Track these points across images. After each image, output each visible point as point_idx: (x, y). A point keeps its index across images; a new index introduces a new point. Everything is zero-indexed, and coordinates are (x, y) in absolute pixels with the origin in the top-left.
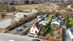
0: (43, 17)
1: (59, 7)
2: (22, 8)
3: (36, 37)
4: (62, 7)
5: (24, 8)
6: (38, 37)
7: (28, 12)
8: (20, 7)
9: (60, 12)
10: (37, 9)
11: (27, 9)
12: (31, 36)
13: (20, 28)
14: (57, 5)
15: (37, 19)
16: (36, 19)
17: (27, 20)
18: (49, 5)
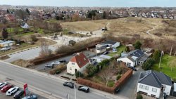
0: (108, 48)
1: (165, 27)
3: (73, 80)
5: (80, 26)
6: (76, 80)
7: (82, 36)
10: (106, 29)
11: (86, 29)
12: (64, 77)
13: (53, 63)
14: (163, 21)
15: (93, 51)
16: (91, 50)
17: (73, 50)
18: (140, 21)
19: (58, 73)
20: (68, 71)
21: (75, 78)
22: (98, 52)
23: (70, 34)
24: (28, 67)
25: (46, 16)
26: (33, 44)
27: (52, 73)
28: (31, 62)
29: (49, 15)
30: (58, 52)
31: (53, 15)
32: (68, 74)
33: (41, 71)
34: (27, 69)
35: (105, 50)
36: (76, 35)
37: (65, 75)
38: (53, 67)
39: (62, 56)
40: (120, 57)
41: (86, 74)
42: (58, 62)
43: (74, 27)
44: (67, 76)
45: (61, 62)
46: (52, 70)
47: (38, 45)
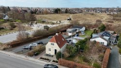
0: (77, 31)
1: (112, 18)
2: (47, 18)
3: (54, 61)
4: (117, 18)
6: (57, 62)
8: (44, 17)
9: (111, 25)
12: (44, 59)
13: (31, 45)
16: (64, 33)
17: (48, 33)
18: (93, 14)
19: (36, 55)
20: (47, 52)
21: (56, 60)
22: (70, 34)
23: (43, 22)
24: (4, 49)
25: (23, 12)
26: (12, 30)
27: (31, 55)
28: (8, 44)
29: (26, 11)
30: (35, 35)
31: (29, 11)
32: (47, 55)
33: (18, 53)
34: (4, 52)
35: (75, 33)
36: (48, 23)
37: (44, 57)
38: (31, 49)
39: (39, 39)
40: (92, 37)
41: (67, 55)
42: (35, 44)
43: (46, 18)
44: (47, 57)
45: (39, 44)
46: (31, 51)
47: (16, 30)
